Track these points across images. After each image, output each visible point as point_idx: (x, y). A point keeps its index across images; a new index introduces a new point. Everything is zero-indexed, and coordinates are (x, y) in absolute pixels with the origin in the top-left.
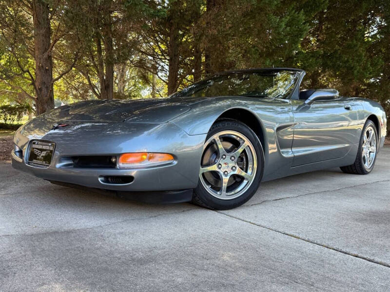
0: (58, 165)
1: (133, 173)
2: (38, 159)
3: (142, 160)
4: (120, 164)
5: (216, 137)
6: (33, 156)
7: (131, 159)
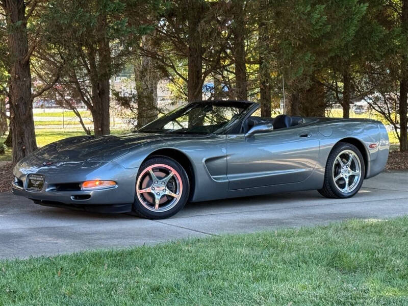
0: (47, 190)
1: (91, 193)
2: (34, 187)
3: (96, 185)
4: (83, 188)
5: (149, 169)
6: (30, 185)
7: (90, 185)
